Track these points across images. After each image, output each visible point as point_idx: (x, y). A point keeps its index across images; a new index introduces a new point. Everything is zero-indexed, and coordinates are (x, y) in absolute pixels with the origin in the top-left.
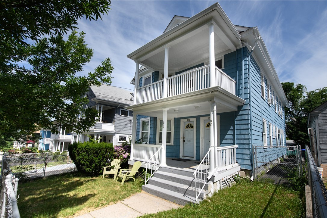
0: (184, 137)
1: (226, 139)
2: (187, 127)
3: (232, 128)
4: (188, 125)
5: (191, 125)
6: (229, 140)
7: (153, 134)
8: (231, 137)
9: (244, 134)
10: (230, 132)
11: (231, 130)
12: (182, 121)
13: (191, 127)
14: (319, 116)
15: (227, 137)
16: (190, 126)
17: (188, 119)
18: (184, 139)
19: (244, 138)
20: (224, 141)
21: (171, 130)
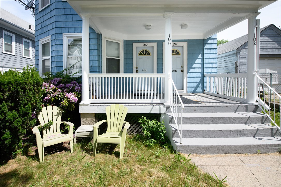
0: (137, 67)
1: (194, 68)
2: (141, 54)
3: (200, 56)
4: (143, 52)
5: (146, 51)
6: (197, 69)
7: (97, 59)
8: (200, 66)
9: (212, 63)
10: (198, 61)
11: (199, 58)
12: (135, 45)
13: (147, 54)
14: (240, 52)
15: (194, 66)
16: (144, 53)
17: (144, 43)
18: (137, 69)
19: (212, 67)
20: (191, 70)
21: (120, 57)
